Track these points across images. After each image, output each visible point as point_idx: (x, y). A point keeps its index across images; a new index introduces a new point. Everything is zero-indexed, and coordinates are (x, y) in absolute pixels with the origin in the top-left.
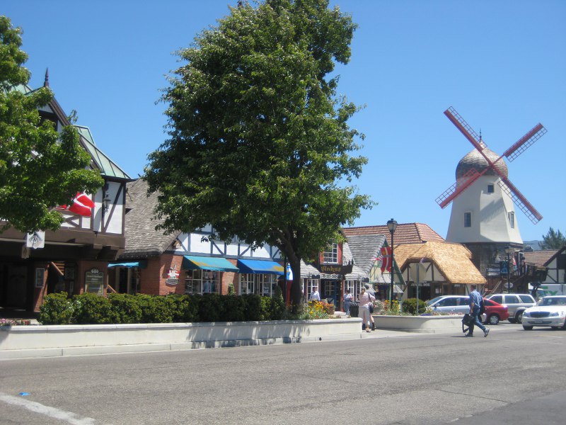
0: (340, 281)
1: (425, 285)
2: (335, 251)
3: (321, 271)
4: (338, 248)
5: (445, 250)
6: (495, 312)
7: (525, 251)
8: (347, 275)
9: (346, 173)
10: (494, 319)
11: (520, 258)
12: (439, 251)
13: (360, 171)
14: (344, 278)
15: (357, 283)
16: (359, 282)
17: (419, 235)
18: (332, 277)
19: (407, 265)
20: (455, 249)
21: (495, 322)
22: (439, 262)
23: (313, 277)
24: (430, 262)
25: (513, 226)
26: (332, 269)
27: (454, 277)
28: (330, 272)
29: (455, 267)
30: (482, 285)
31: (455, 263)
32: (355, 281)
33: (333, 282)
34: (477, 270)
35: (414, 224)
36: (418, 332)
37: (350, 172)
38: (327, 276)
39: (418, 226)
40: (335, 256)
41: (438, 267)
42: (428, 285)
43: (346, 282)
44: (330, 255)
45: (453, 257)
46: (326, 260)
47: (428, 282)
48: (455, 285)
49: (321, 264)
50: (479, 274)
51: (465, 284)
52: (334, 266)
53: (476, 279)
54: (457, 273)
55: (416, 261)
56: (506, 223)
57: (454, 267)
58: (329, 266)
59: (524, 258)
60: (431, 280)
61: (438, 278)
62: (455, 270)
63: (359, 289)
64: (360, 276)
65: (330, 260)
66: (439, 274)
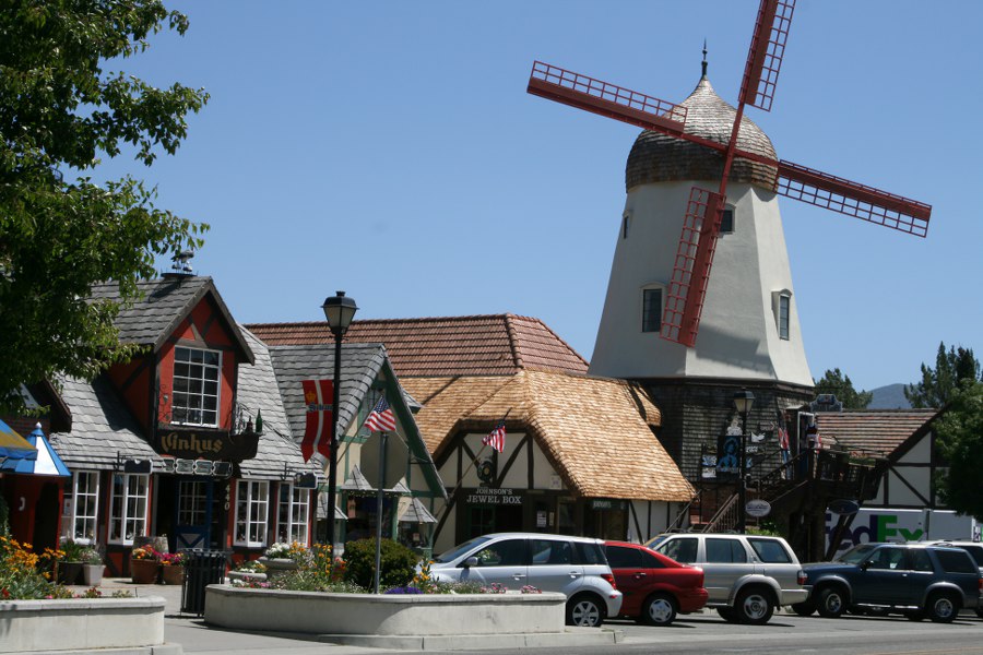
0: (224, 482)
1: (506, 500)
2: (212, 388)
3: (159, 449)
4: (220, 380)
5: (575, 399)
6: (668, 586)
7: (816, 409)
8: (245, 463)
9: (131, 135)
10: (660, 609)
11: (801, 429)
12: (555, 400)
13: (182, 132)
14: (237, 473)
15: (278, 488)
16: (286, 487)
17: (514, 353)
18: (196, 467)
19: (456, 439)
20: (606, 395)
21: (664, 619)
22: (550, 433)
23: (130, 466)
24: (525, 431)
25: (784, 332)
26: (195, 443)
27: (592, 477)
28: (190, 455)
29: (599, 450)
30: (682, 505)
31: (602, 436)
32: (273, 483)
33: (203, 483)
34: (668, 459)
35: (504, 317)
36: (370, 643)
37: (145, 133)
38: (179, 467)
39: (516, 324)
40: (211, 403)
41: (545, 447)
42: (517, 500)
43: (244, 485)
44: (195, 401)
45: (598, 418)
46: (179, 416)
47: (516, 492)
48: (597, 504)
49: (160, 427)
50: (674, 471)
51: (628, 502)
52: (204, 435)
53: (662, 485)
54: (603, 467)
55: (485, 426)
56: (763, 322)
57: (596, 448)
58: (184, 434)
59: (814, 430)
60: (524, 484)
61: (546, 480)
62: (602, 456)
63: (285, 507)
64: (287, 469)
65: (193, 417)
66: (549, 468)
